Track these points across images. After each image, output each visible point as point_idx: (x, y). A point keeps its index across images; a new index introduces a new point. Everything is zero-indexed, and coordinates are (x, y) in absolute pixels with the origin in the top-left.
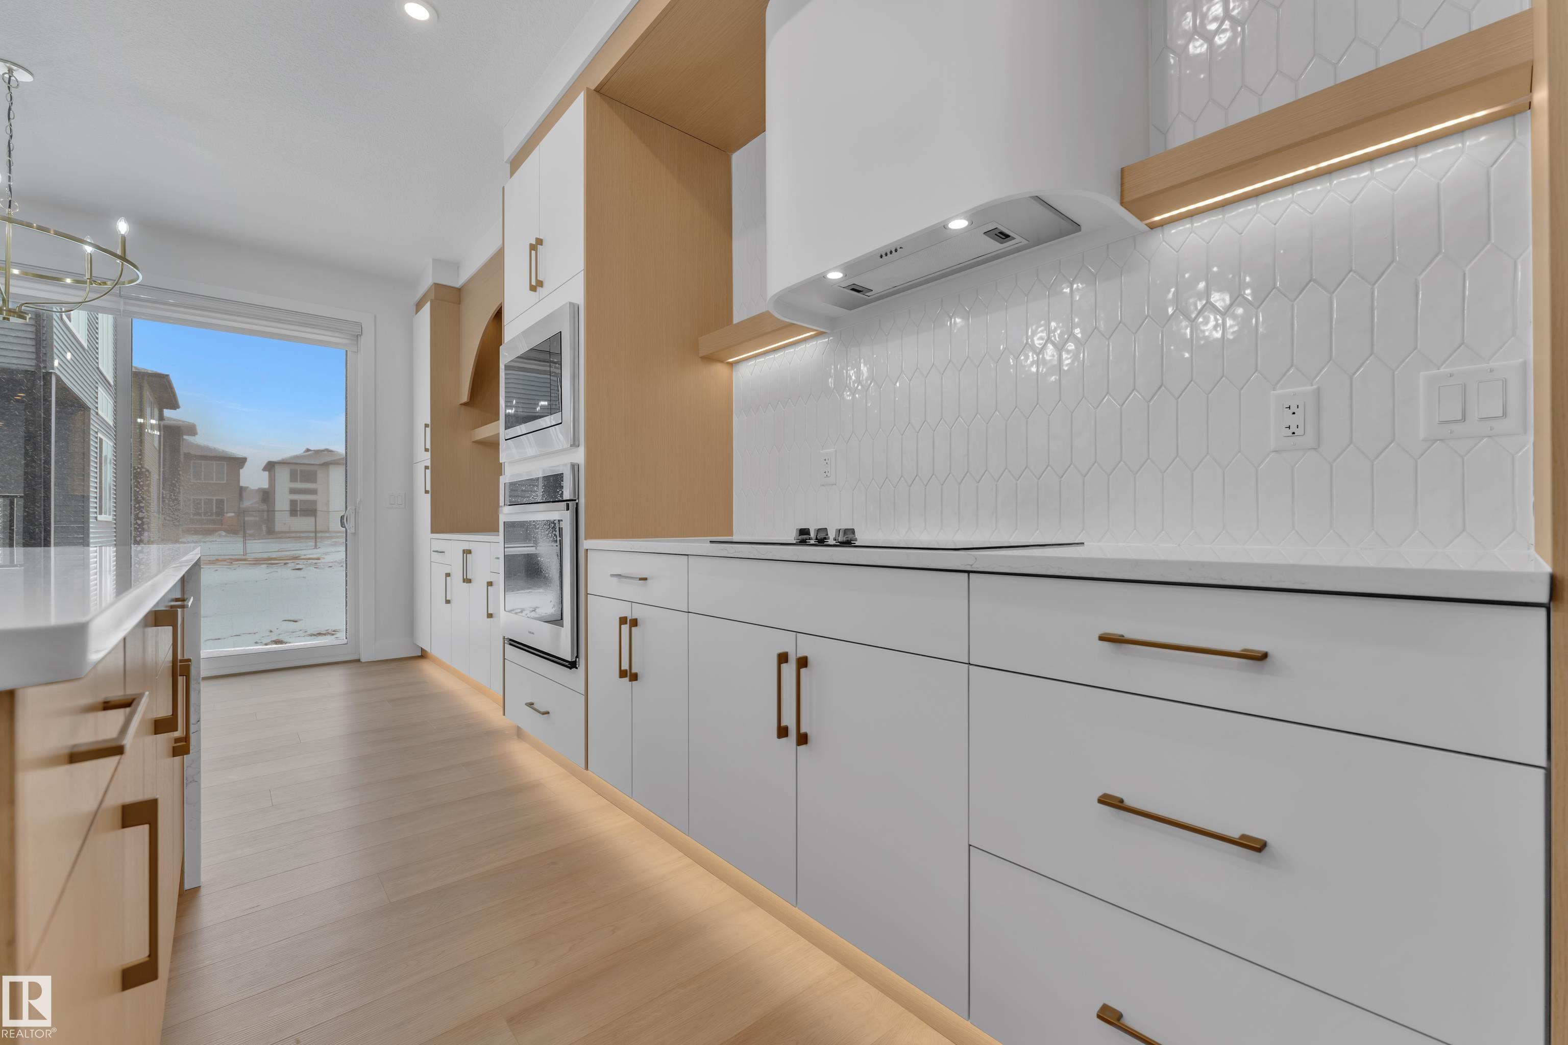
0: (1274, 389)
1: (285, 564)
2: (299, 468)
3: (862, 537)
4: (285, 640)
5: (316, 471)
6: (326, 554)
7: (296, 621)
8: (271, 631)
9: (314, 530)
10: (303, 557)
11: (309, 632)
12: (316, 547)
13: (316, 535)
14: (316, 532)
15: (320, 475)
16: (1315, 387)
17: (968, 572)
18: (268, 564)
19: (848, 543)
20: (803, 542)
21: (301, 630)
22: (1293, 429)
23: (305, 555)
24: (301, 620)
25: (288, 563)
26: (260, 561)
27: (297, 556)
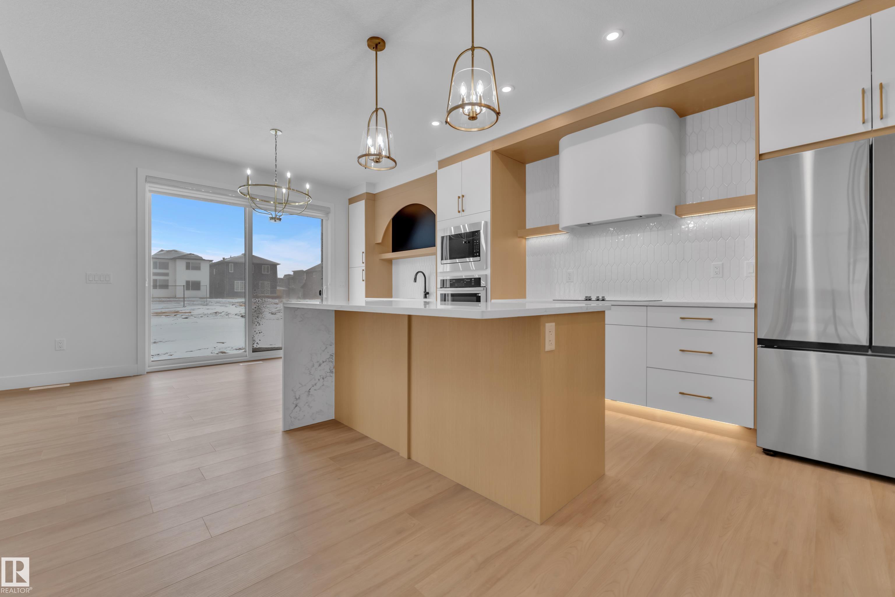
0: (712, 263)
1: (175, 315)
2: (158, 261)
3: (607, 298)
4: (226, 352)
5: (168, 263)
6: (193, 310)
7: (223, 343)
8: (215, 348)
9: (183, 297)
10: (180, 312)
11: (235, 348)
12: (184, 306)
13: (184, 299)
14: (184, 298)
15: (171, 264)
16: (722, 263)
17: (647, 306)
18: (165, 315)
19: (603, 300)
20: (598, 300)
21: (229, 347)
22: (717, 273)
23: (181, 311)
24: (226, 342)
25: (176, 315)
26: (159, 314)
27: (177, 311)
